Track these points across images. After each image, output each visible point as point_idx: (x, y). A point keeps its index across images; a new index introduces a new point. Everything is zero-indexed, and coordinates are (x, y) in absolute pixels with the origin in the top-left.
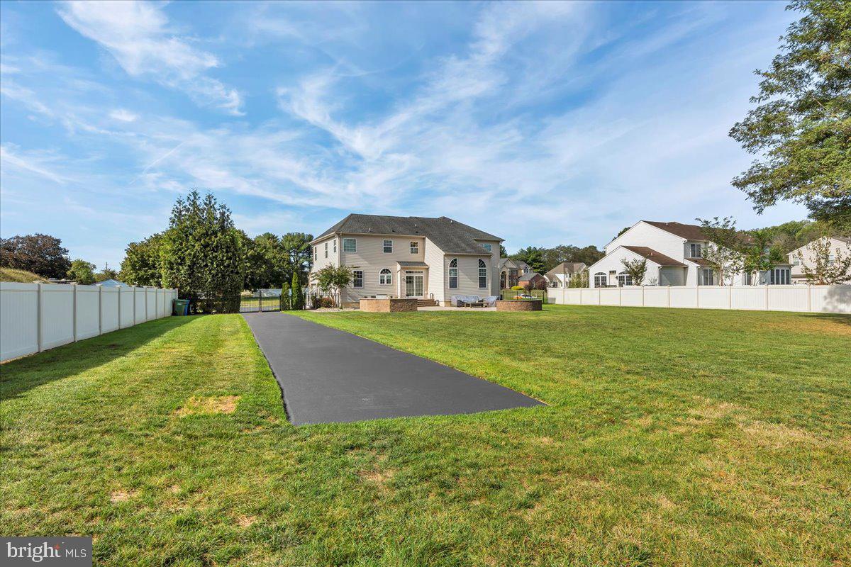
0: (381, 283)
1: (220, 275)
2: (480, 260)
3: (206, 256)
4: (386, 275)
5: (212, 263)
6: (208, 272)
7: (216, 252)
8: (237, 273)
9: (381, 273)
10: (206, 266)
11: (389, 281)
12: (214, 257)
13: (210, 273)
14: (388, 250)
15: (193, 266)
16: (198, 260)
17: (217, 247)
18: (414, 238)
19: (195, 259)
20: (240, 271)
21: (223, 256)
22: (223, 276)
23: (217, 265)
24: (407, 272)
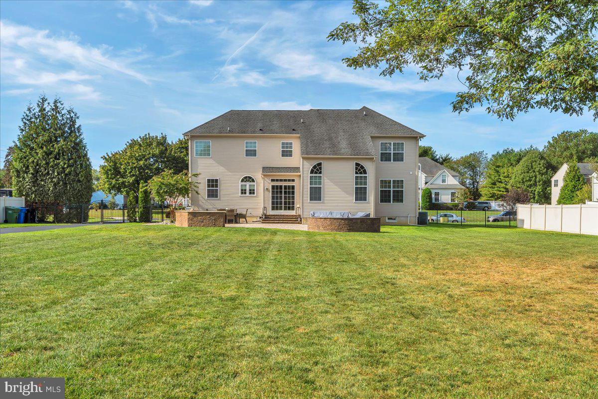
0: (242, 193)
1: (61, 183)
2: (357, 164)
3: (47, 164)
4: (248, 184)
5: (54, 172)
6: (50, 180)
7: (58, 159)
8: (79, 181)
9: (242, 181)
10: (48, 174)
11: (252, 192)
12: (56, 165)
13: (52, 182)
14: (251, 153)
15: (37, 173)
16: (40, 168)
17: (59, 154)
18: (288, 138)
19: (38, 167)
20: (81, 179)
21: (65, 164)
22: (65, 184)
23: (58, 174)
24: (273, 180)
